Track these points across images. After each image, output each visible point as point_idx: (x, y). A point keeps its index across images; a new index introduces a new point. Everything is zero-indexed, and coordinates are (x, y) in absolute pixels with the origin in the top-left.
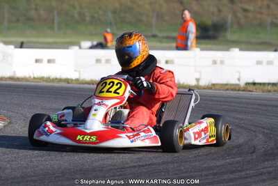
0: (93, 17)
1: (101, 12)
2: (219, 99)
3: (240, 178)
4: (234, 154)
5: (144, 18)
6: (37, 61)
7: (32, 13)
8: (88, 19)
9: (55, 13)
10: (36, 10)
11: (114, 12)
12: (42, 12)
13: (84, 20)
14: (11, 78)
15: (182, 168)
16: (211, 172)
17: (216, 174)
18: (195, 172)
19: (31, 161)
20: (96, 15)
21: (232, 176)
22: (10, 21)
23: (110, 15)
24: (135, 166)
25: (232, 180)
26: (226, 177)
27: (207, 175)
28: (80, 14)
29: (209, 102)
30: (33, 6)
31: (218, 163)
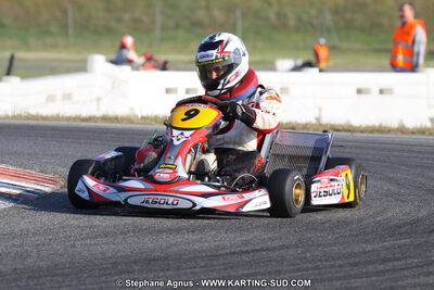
0: (299, 20)
1: (313, 12)
2: (423, 149)
3: (394, 270)
4: (401, 234)
5: (385, 21)
6: (168, 91)
7: (201, 14)
8: (292, 22)
9: (238, 13)
10: (208, 8)
11: (336, 11)
12: (217, 13)
13: (285, 26)
14: (105, 118)
15: (308, 255)
16: (352, 260)
17: (357, 264)
18: (326, 261)
19: (73, 246)
20: (305, 17)
21: (381, 267)
22: (164, 28)
23: (328, 17)
24: (234, 253)
25: (377, 273)
26: (371, 268)
27: (340, 266)
28: (279, 15)
29: (406, 154)
30: (203, 3)
31: (369, 247)
